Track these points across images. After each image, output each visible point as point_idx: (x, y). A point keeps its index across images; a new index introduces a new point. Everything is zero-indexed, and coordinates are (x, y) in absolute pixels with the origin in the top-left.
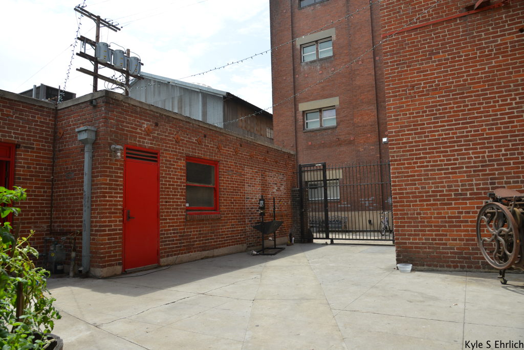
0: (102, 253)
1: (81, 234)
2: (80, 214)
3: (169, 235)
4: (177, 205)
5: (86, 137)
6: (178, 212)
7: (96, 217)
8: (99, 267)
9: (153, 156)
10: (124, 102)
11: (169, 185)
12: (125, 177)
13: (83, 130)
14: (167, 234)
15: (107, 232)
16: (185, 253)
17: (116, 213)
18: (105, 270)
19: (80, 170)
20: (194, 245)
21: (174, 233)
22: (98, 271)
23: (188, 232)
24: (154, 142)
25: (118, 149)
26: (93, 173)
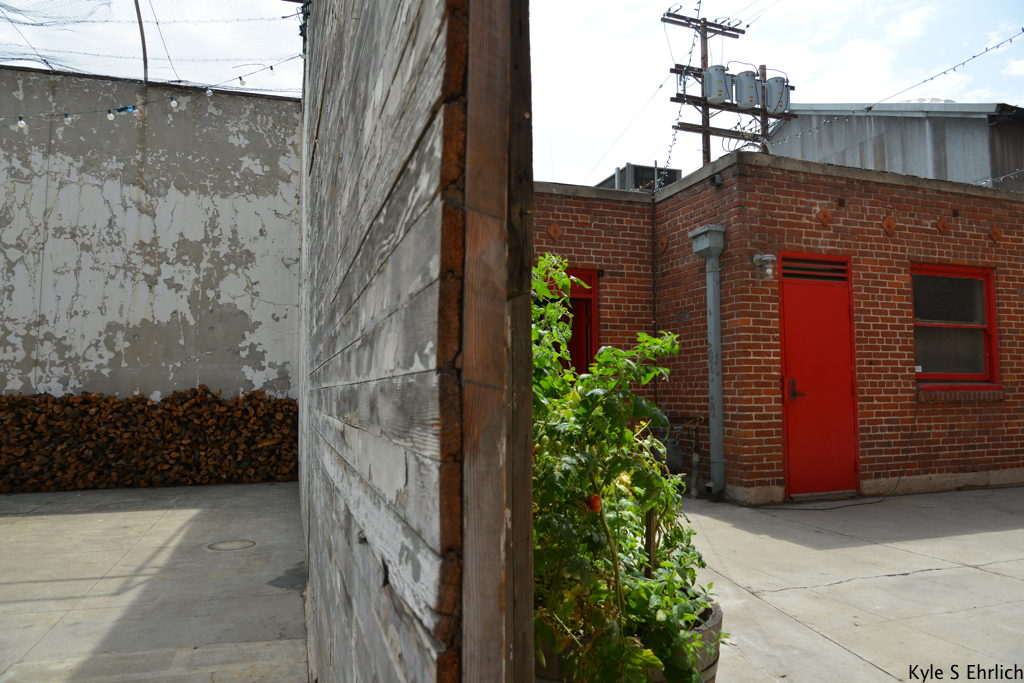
0: (746, 460)
1: (706, 422)
2: (702, 386)
3: (880, 433)
4: (893, 370)
5: (707, 246)
6: (898, 384)
7: (733, 393)
8: (741, 484)
9: (838, 269)
10: (773, 169)
11: (875, 326)
12: (782, 315)
13: (702, 234)
14: (875, 430)
15: (754, 421)
16: (917, 473)
17: (769, 385)
18: (753, 491)
19: (698, 307)
20: (937, 456)
21: (890, 429)
22: (741, 493)
23: (922, 428)
24: (838, 240)
25: (767, 262)
26: (722, 310)
